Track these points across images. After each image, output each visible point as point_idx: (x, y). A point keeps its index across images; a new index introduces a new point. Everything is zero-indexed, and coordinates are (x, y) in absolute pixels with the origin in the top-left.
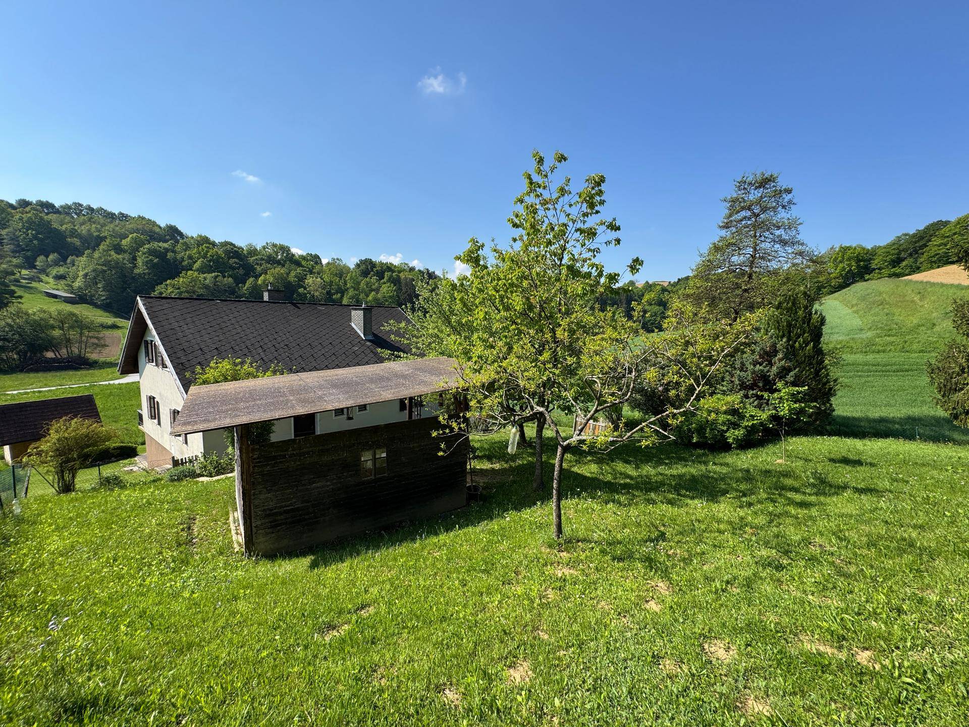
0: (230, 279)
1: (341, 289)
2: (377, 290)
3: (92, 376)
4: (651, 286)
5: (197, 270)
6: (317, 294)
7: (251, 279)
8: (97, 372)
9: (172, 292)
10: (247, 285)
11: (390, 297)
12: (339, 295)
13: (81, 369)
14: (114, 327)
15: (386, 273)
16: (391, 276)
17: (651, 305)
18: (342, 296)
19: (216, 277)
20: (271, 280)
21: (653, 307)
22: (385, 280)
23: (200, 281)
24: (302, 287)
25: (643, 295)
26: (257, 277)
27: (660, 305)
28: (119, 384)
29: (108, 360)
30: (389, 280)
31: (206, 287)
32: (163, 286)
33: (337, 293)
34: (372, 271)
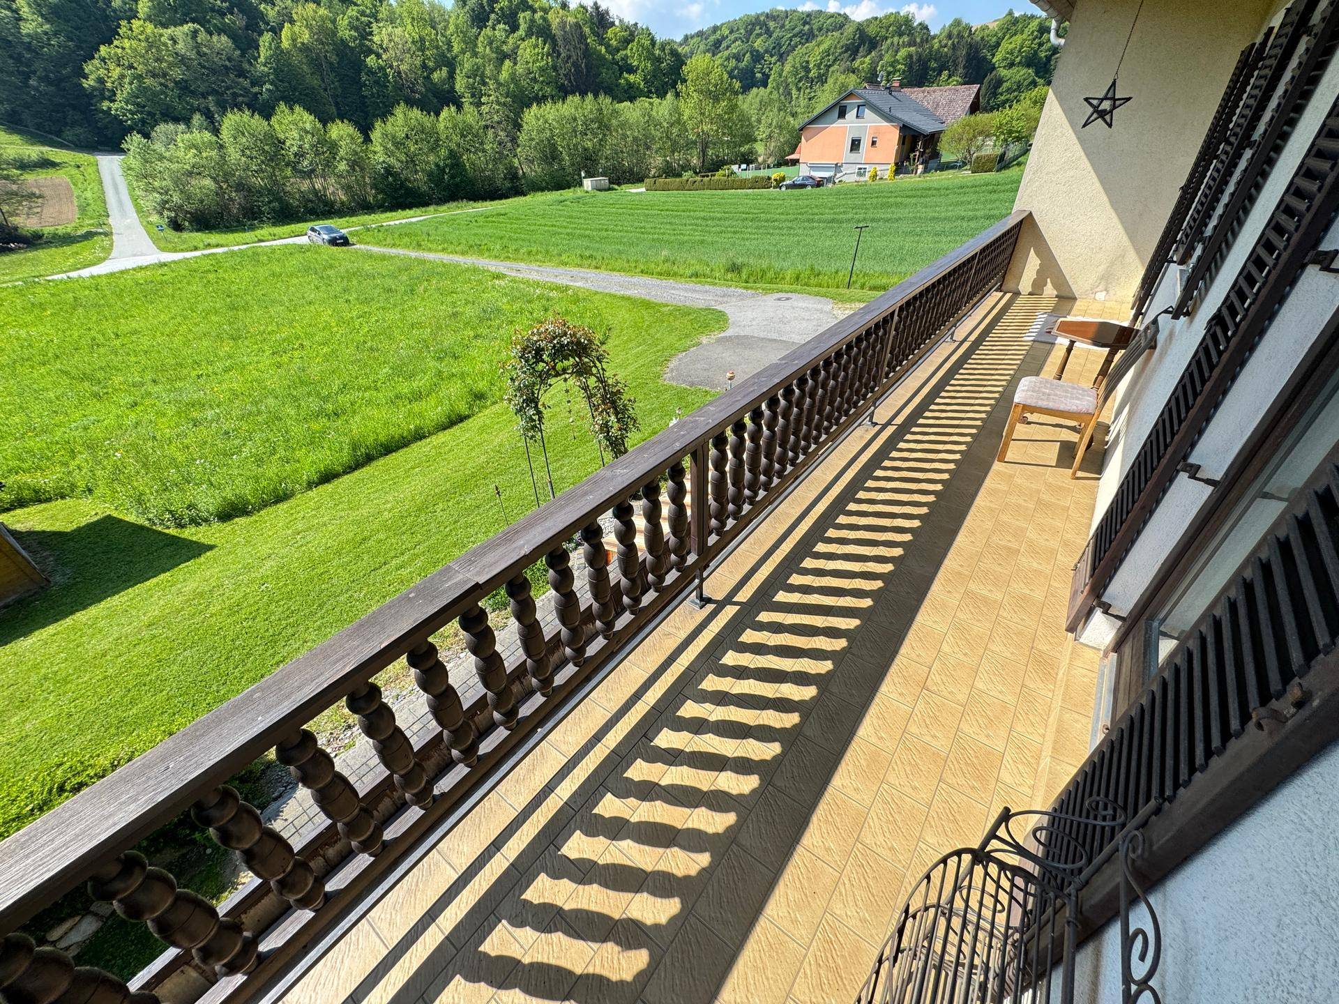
0: (224, 38)
1: (443, 55)
2: (512, 56)
3: (36, 262)
4: (1016, 21)
5: (149, 18)
6: (404, 67)
7: (266, 38)
8: (41, 254)
9: (122, 77)
10: (264, 53)
11: (542, 70)
12: (444, 72)
13: (11, 250)
14: (46, 164)
15: (521, 15)
16: (533, 21)
17: (1011, 65)
18: (452, 75)
19: (195, 34)
20: (306, 37)
21: (1015, 69)
22: (521, 32)
23: (165, 44)
24: (370, 52)
25: (998, 45)
26: (276, 31)
27: (1028, 66)
28: (92, 277)
29: (61, 230)
30: (529, 34)
31: (182, 60)
32: (96, 62)
33: (438, 67)
34: (493, 11)
